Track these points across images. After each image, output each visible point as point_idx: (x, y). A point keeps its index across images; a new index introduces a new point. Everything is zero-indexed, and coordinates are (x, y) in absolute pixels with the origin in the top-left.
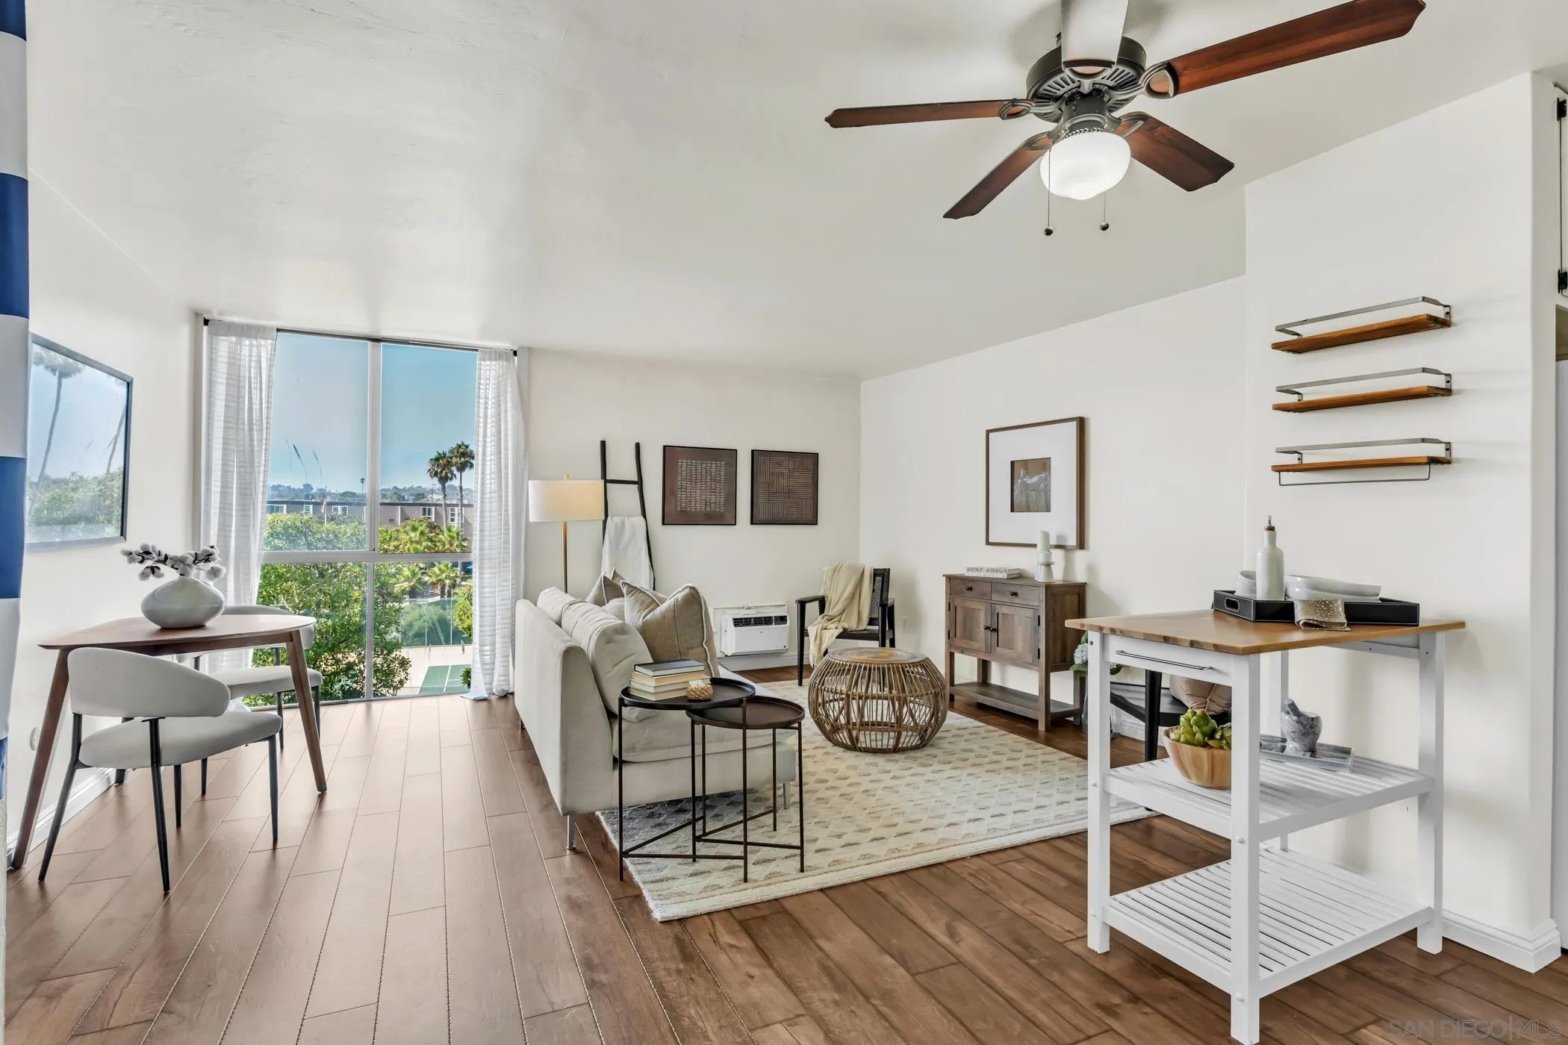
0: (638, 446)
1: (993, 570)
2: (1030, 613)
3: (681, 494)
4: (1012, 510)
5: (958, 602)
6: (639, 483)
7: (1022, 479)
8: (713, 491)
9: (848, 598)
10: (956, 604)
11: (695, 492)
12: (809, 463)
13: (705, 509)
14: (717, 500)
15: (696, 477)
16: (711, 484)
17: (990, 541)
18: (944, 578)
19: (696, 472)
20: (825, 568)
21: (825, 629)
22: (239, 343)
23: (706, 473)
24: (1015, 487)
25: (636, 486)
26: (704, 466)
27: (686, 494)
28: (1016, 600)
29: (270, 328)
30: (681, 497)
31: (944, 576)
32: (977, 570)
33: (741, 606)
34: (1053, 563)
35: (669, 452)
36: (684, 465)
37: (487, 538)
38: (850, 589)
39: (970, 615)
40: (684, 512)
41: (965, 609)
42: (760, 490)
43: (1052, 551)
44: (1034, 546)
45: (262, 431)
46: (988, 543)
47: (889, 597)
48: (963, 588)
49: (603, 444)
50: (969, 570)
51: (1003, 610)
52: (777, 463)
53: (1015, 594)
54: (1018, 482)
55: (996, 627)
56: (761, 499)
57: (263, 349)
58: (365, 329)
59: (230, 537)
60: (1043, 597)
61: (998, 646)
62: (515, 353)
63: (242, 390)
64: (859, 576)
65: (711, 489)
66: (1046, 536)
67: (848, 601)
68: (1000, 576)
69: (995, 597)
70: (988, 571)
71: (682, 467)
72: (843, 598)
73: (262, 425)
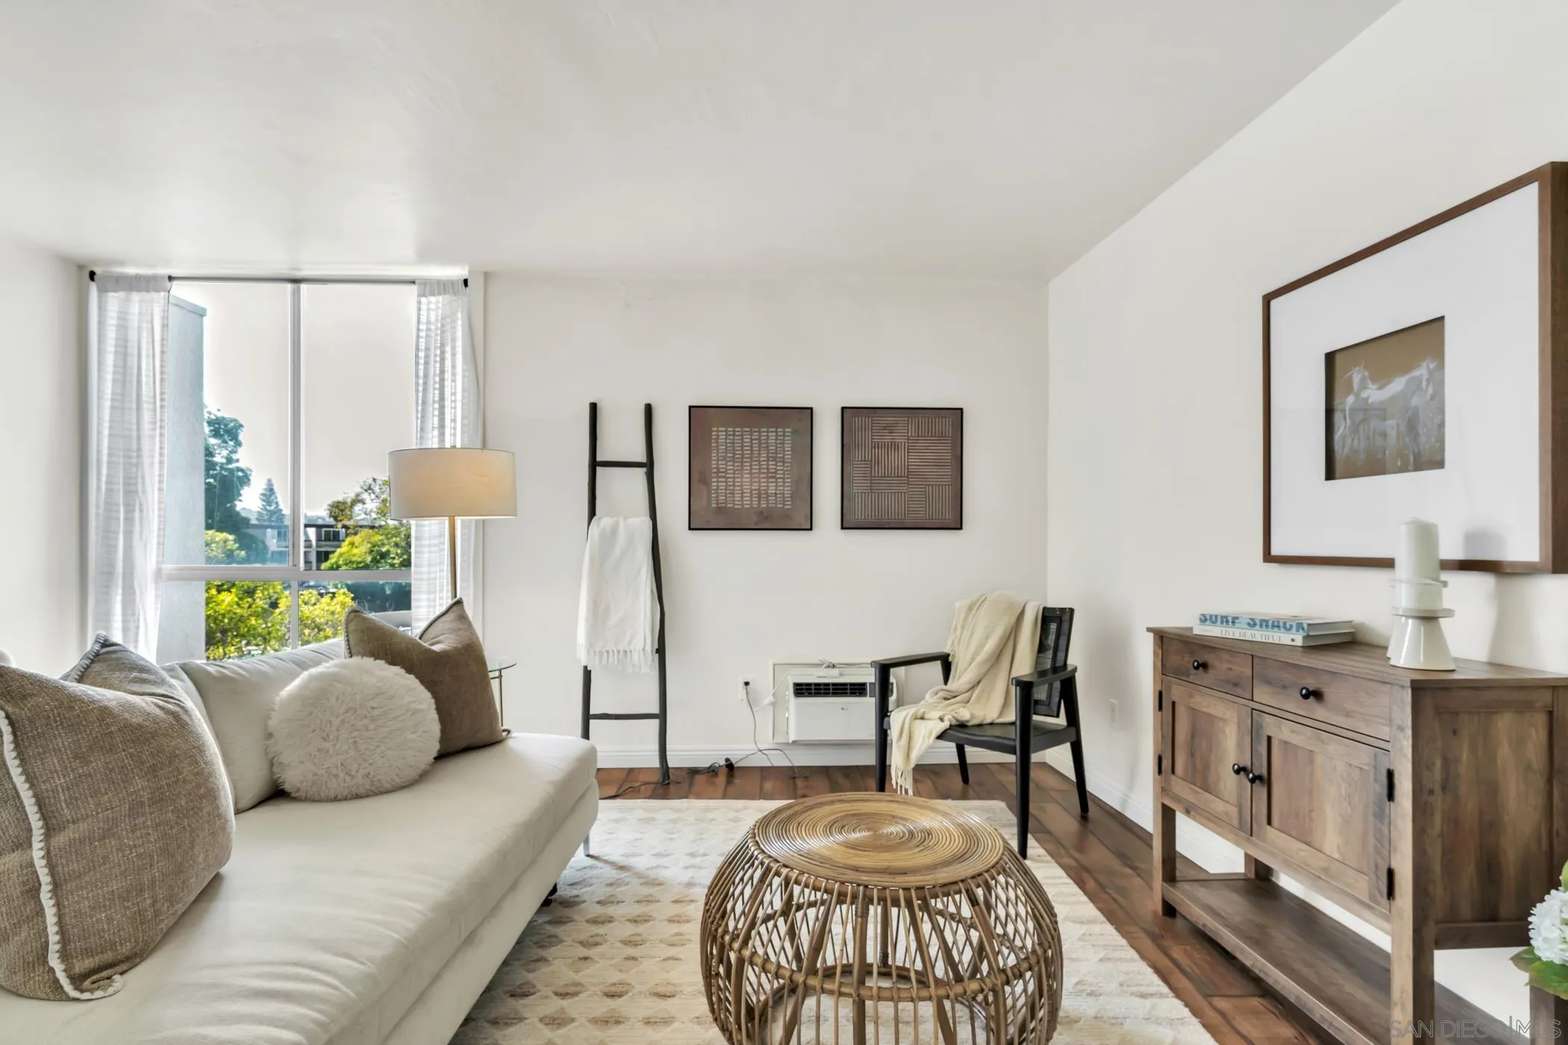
0: (649, 410)
1: (1264, 623)
2: (1363, 756)
3: (718, 482)
4: (1330, 475)
5: (1177, 692)
6: (649, 466)
7: (1357, 395)
8: (772, 476)
9: (986, 661)
10: (1175, 699)
11: (742, 477)
12: (947, 424)
13: (759, 504)
14: (780, 490)
15: (743, 454)
16: (768, 465)
17: (1276, 551)
18: (1151, 635)
19: (742, 446)
20: (958, 605)
21: (922, 718)
22: (127, 300)
23: (759, 447)
24: (1338, 417)
25: (641, 472)
26: (755, 435)
27: (726, 482)
28: (1319, 711)
29: (162, 277)
30: (718, 487)
31: (1149, 630)
32: (1225, 620)
33: (817, 662)
34: (1449, 613)
35: (699, 417)
36: (722, 435)
37: (426, 549)
38: (992, 644)
39: (1203, 730)
40: (721, 510)
41: (1194, 712)
42: (856, 473)
43: (1445, 576)
44: (1387, 564)
45: (155, 410)
46: (1268, 557)
47: (1069, 662)
48: (1187, 661)
49: (594, 407)
50: (1204, 619)
51: (1282, 732)
52: (885, 428)
53: (1316, 695)
54: (1347, 402)
55: (1264, 772)
56: (858, 487)
57: (156, 304)
58: (285, 271)
59: (116, 546)
60: (1404, 715)
61: (1269, 823)
62: (466, 282)
63: (129, 358)
64: (1013, 619)
65: (768, 472)
66: (1425, 534)
67: (986, 667)
68: (1284, 638)
69: (1263, 695)
70: (1252, 624)
71: (717, 439)
72: (979, 659)
73: (155, 403)
